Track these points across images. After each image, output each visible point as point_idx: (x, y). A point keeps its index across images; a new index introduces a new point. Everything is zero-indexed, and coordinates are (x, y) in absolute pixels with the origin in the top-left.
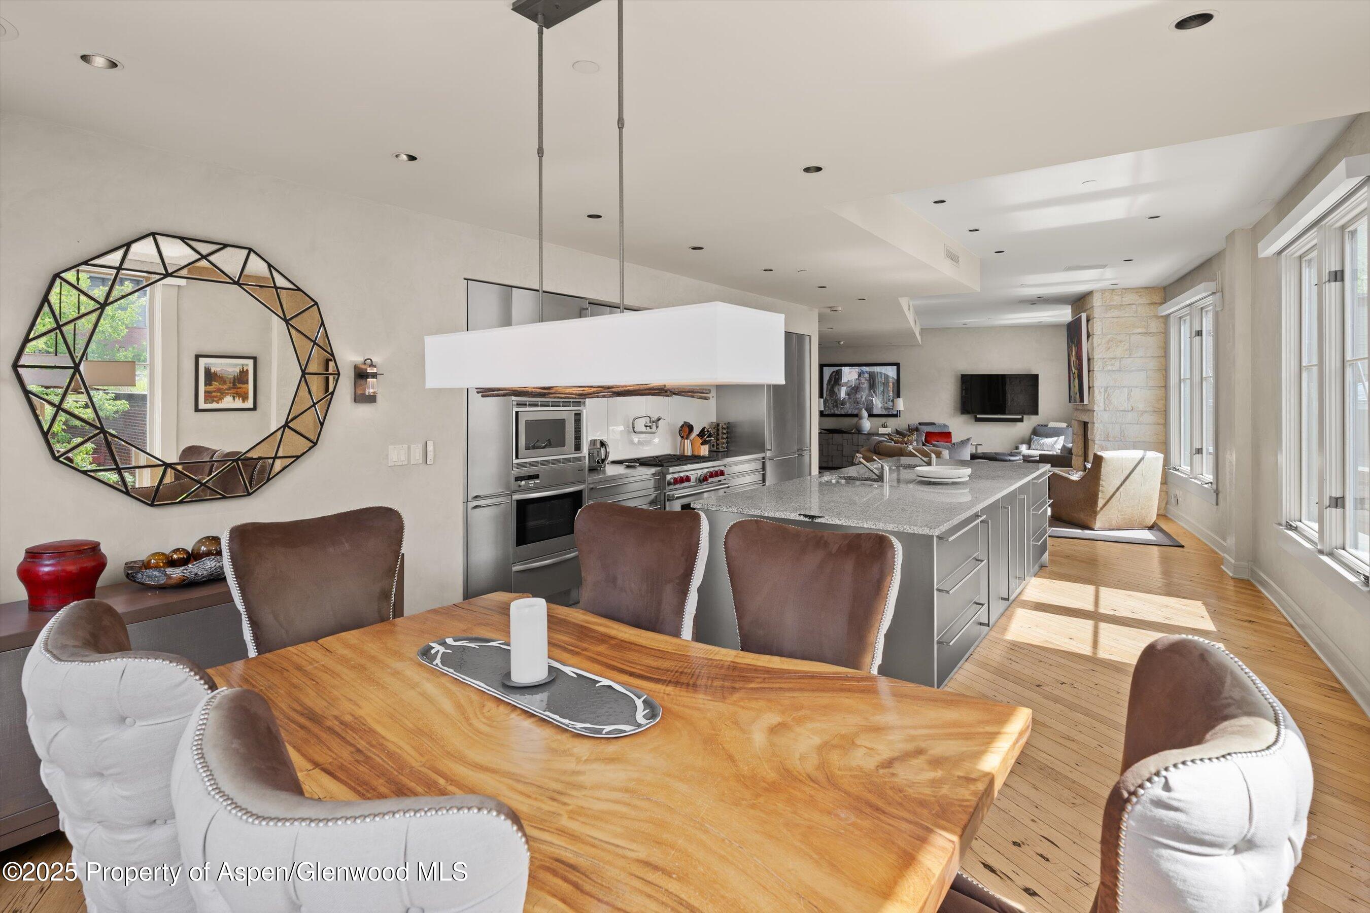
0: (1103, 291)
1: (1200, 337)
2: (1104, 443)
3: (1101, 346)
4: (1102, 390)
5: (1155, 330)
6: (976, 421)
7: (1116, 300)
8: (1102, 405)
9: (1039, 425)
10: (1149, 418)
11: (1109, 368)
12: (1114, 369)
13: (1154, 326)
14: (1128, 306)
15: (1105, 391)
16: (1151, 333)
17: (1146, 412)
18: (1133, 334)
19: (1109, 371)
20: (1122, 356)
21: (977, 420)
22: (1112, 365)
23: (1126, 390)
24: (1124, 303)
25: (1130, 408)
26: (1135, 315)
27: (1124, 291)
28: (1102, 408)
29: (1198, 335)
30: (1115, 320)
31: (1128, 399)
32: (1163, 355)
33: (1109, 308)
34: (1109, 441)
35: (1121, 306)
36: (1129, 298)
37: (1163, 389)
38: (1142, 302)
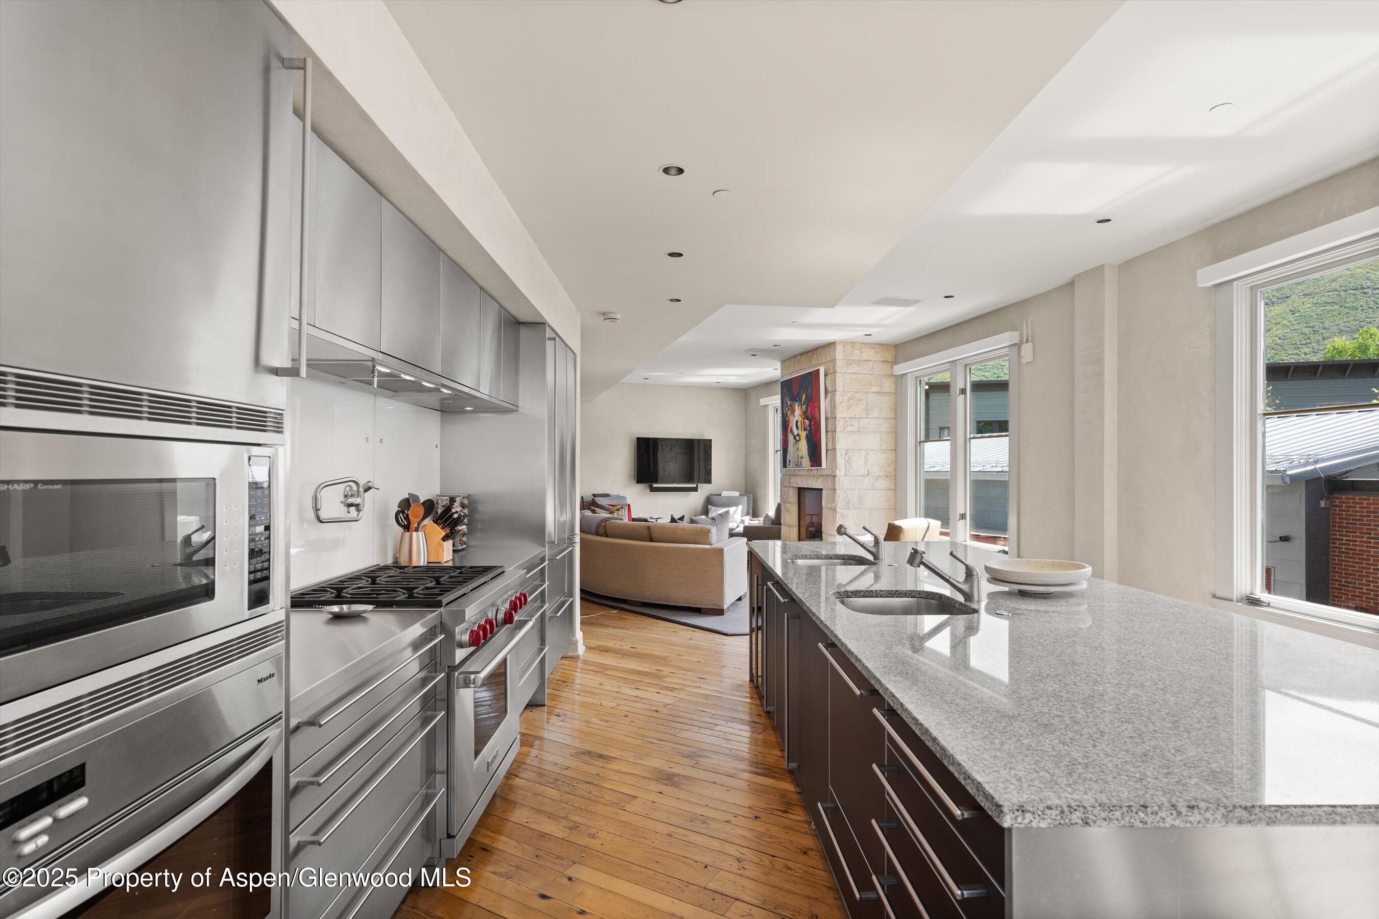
0: (845, 343)
1: (963, 396)
2: (845, 511)
3: (842, 404)
4: (843, 453)
5: (888, 390)
6: (651, 491)
7: (856, 355)
8: (843, 469)
9: (712, 495)
10: (882, 484)
11: (850, 428)
12: (853, 430)
13: (888, 385)
14: (866, 362)
15: (846, 453)
16: (884, 393)
17: (879, 476)
18: (869, 392)
19: (849, 432)
20: (860, 416)
21: (653, 490)
22: (852, 425)
23: (863, 453)
24: (862, 359)
25: (867, 473)
26: (871, 373)
27: (863, 345)
28: (843, 473)
29: (962, 394)
30: (854, 376)
31: (866, 463)
32: (893, 416)
33: (850, 362)
34: (849, 509)
35: (859, 362)
36: (868, 354)
37: (894, 452)
38: (877, 359)
